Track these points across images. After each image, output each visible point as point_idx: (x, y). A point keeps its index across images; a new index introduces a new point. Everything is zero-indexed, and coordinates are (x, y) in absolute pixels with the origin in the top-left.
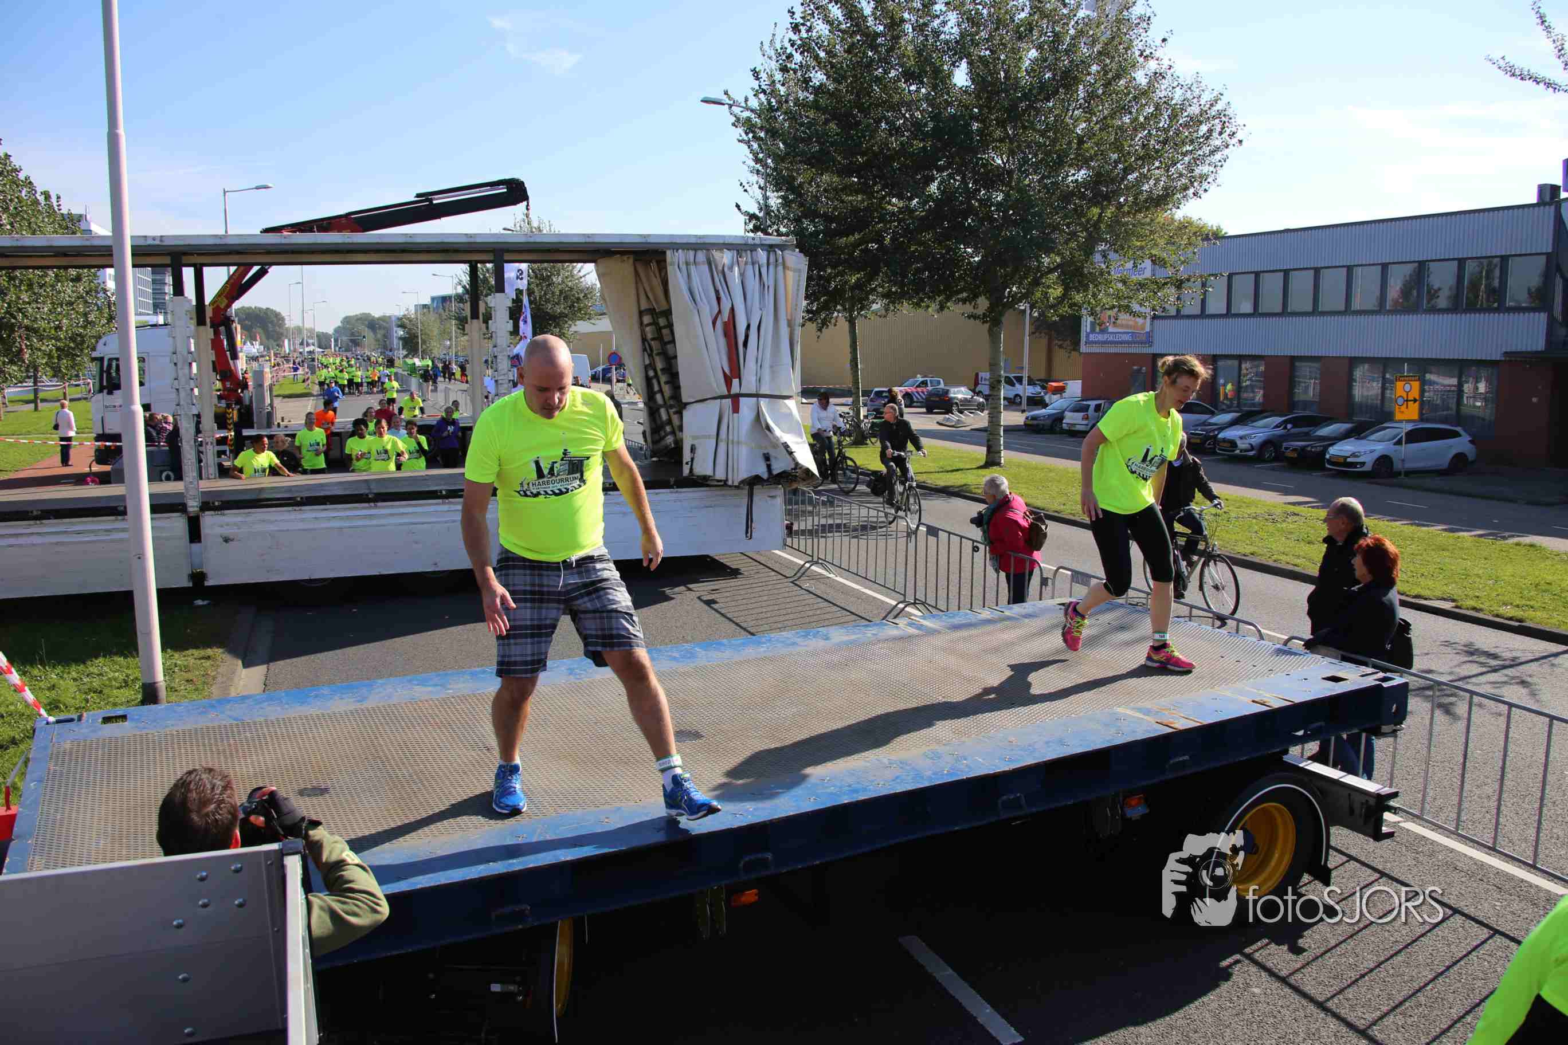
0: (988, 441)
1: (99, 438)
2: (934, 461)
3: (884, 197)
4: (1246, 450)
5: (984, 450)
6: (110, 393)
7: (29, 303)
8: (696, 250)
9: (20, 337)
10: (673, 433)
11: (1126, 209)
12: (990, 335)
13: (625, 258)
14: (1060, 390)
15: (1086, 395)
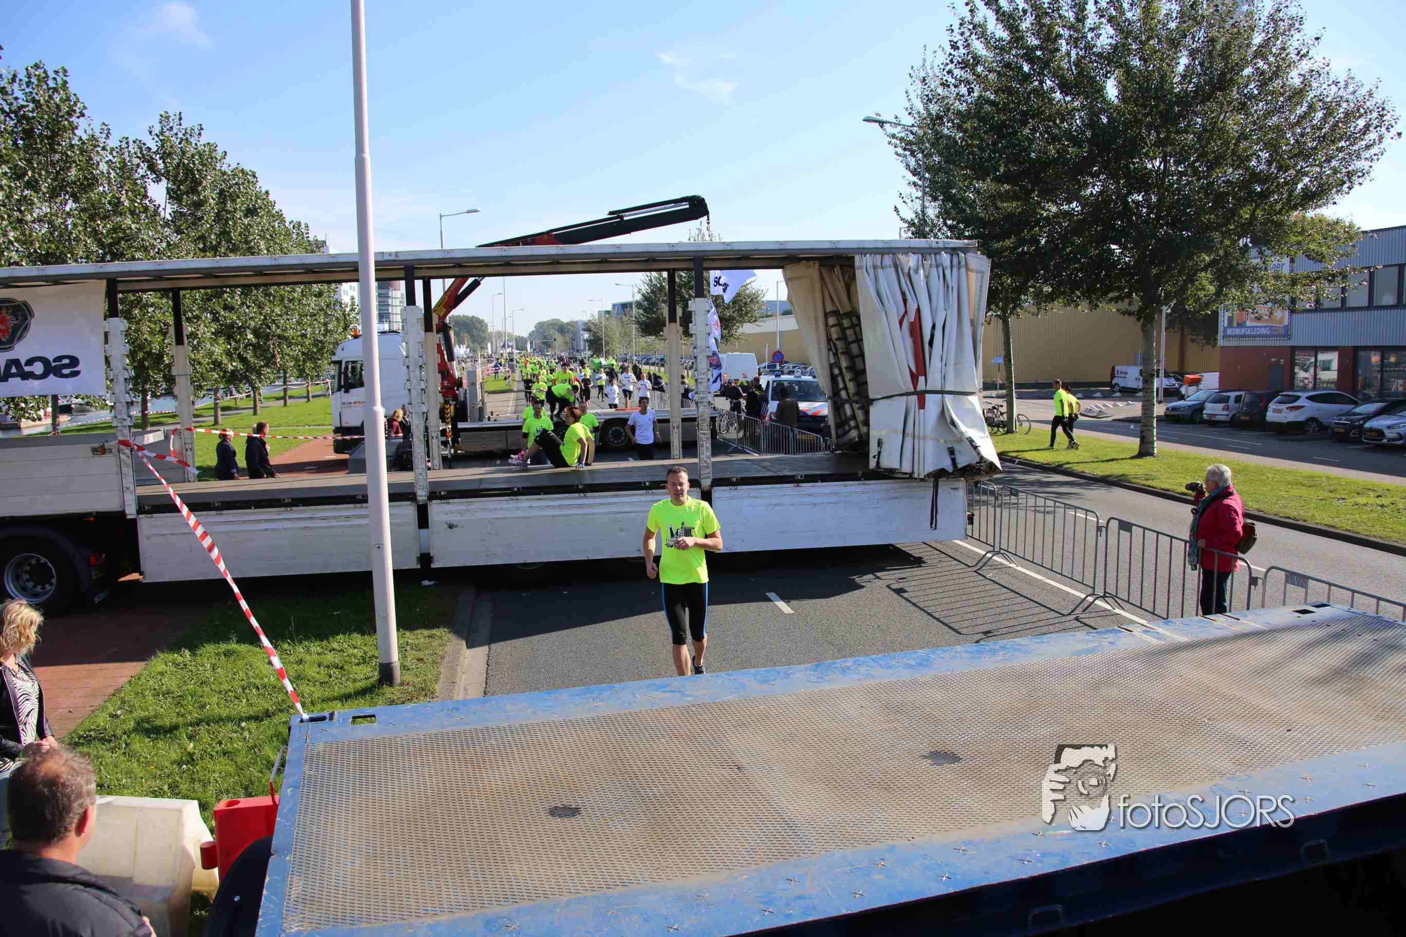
0: (1142, 432)
1: (338, 430)
2: (1087, 451)
3: (1039, 203)
4: (1394, 440)
5: (1139, 439)
6: (347, 391)
7: (281, 316)
8: (883, 255)
9: (274, 344)
10: (857, 427)
11: (1278, 207)
12: (1143, 331)
13: (811, 263)
14: (1196, 382)
15: (1224, 385)
